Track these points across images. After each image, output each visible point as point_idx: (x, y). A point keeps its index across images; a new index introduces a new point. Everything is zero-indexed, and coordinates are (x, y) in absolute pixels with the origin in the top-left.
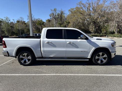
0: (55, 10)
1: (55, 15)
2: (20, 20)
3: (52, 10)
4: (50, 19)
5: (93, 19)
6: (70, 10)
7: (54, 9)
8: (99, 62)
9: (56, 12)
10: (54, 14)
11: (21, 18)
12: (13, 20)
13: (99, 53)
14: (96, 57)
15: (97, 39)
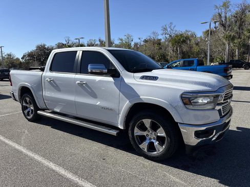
0: (226, 5)
1: (226, 17)
2: (152, 36)
3: (217, 7)
4: (214, 29)
7: (222, 5)
8: (144, 146)
9: (230, 10)
10: (223, 15)
11: (154, 33)
12: (140, 39)
13: (143, 120)
14: (135, 131)
15: (143, 78)
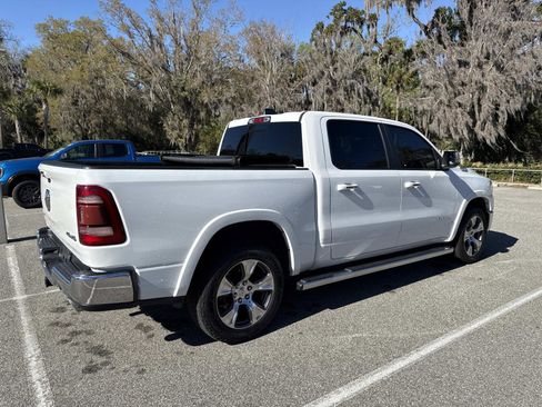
5: (183, 89)
6: (45, 27)
